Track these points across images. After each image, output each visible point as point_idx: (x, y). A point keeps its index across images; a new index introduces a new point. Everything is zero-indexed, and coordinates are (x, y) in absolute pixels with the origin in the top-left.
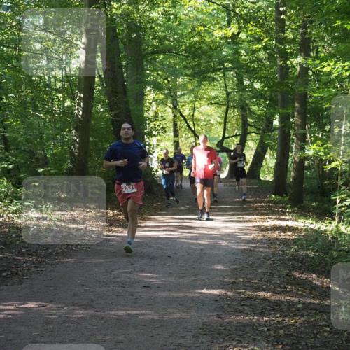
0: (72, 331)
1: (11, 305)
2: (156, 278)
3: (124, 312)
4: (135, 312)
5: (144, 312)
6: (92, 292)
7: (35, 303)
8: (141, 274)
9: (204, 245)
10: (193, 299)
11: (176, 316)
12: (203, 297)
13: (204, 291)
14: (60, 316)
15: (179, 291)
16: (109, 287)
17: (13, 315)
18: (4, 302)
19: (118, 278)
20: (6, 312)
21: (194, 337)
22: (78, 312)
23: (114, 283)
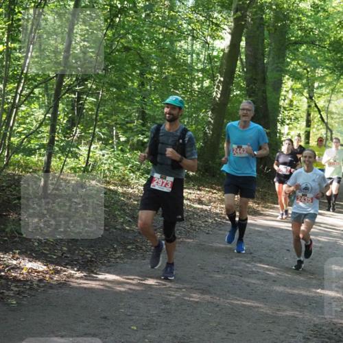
0: (188, 315)
1: (133, 279)
2: (273, 271)
3: (239, 302)
4: (249, 304)
5: (258, 305)
6: (211, 277)
7: (155, 281)
8: (259, 265)
9: (323, 242)
10: (307, 298)
11: (289, 313)
12: (317, 297)
13: (319, 291)
14: (178, 298)
15: (294, 287)
16: (227, 274)
17: (134, 290)
18: (127, 275)
19: (237, 266)
20: (128, 286)
21: (304, 338)
22: (194, 295)
23: (232, 270)
